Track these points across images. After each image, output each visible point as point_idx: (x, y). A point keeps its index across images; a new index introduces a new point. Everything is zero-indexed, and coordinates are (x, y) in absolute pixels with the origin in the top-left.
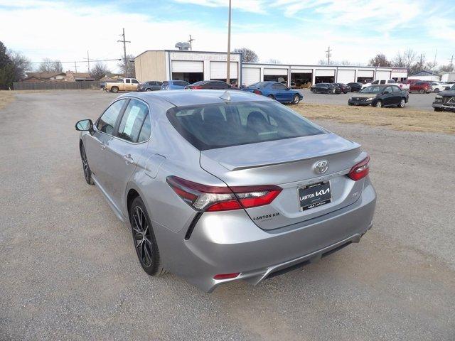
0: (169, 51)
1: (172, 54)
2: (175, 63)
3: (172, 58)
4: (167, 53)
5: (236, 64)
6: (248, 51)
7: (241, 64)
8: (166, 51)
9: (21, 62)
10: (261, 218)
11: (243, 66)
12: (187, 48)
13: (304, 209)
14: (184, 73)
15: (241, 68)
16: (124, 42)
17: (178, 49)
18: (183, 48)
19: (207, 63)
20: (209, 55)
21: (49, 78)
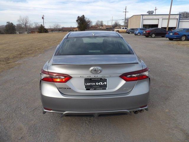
0: (143, 15)
1: (144, 16)
2: (145, 20)
3: (144, 18)
4: (142, 16)
5: (177, 20)
6: (187, 13)
7: (179, 20)
8: (141, 15)
9: (89, 22)
10: (61, 88)
11: (180, 21)
12: (152, 13)
13: (87, 89)
14: (149, 25)
15: (179, 22)
16: (126, 12)
17: (148, 14)
18: (150, 13)
19: (160, 20)
20: (162, 16)
21: (97, 28)
